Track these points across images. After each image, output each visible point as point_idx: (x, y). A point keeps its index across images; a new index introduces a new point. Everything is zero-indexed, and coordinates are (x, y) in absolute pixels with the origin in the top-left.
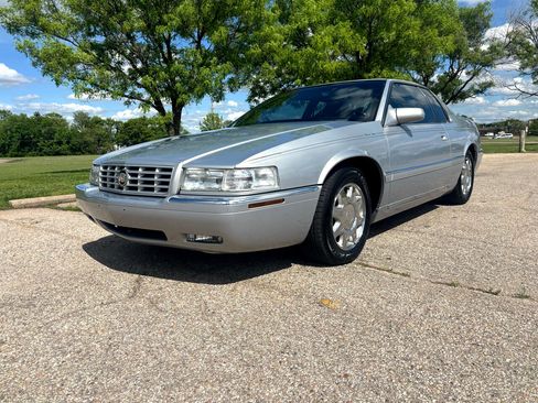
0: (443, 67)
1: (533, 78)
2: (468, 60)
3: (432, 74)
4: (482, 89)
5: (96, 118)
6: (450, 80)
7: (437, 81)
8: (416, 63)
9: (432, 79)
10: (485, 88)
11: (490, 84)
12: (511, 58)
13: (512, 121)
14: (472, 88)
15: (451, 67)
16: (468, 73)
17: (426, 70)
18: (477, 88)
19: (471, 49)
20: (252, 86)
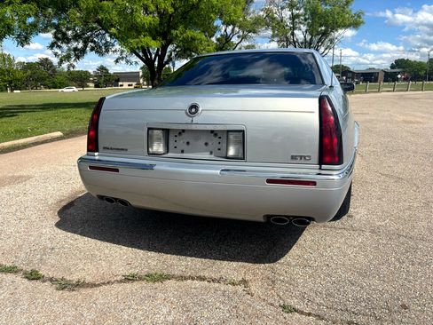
3: (213, 35)
6: (226, 42)
7: (215, 41)
9: (212, 40)
15: (226, 30)
16: (238, 37)
20: (54, 31)
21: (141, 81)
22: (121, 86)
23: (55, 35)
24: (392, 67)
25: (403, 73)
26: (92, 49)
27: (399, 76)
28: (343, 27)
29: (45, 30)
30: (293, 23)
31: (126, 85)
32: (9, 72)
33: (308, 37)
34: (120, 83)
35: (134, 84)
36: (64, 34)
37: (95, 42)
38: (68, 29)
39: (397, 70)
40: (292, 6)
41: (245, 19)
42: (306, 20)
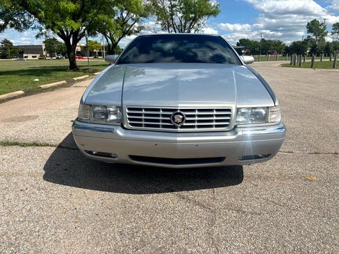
15: (121, 14)
21: (44, 53)
22: (25, 57)
24: (238, 44)
25: (245, 49)
26: (12, 26)
27: (243, 51)
28: (207, 14)
30: (172, 11)
31: (30, 57)
33: (183, 22)
34: (25, 55)
35: (38, 56)
37: (14, 20)
39: (241, 47)
42: (181, 9)
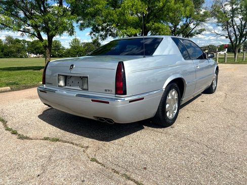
0: (183, 21)
1: (223, 28)
2: (194, 18)
3: (178, 24)
4: (200, 32)
5: (17, 39)
6: (186, 28)
7: (180, 28)
8: (171, 19)
9: (178, 27)
10: (201, 32)
11: (204, 30)
12: (213, 18)
13: (211, 46)
14: (196, 31)
15: (186, 21)
16: (194, 24)
17: (175, 22)
18: (197, 31)
19: (196, 13)
20: (92, 27)
23: (93, 29)
26: (110, 36)
29: (88, 26)
30: (233, 14)
32: (77, 47)
33: (243, 22)
36: (97, 28)
37: (111, 31)
38: (99, 25)
40: (232, 3)
41: (198, 14)
42: (242, 11)
